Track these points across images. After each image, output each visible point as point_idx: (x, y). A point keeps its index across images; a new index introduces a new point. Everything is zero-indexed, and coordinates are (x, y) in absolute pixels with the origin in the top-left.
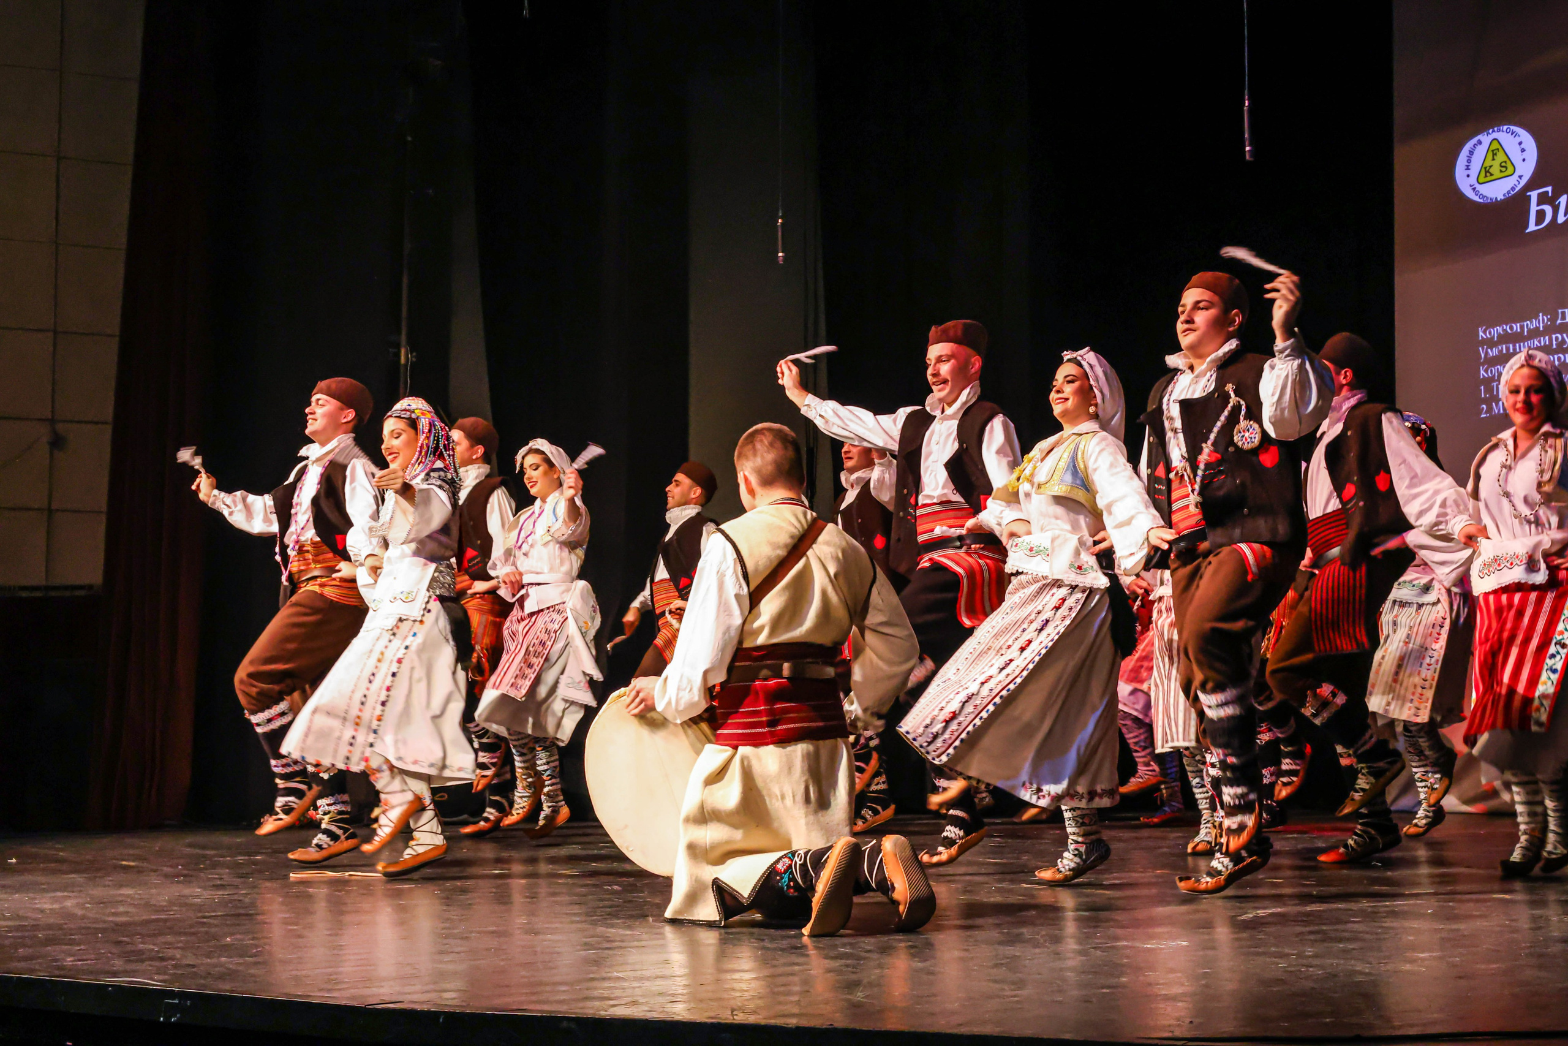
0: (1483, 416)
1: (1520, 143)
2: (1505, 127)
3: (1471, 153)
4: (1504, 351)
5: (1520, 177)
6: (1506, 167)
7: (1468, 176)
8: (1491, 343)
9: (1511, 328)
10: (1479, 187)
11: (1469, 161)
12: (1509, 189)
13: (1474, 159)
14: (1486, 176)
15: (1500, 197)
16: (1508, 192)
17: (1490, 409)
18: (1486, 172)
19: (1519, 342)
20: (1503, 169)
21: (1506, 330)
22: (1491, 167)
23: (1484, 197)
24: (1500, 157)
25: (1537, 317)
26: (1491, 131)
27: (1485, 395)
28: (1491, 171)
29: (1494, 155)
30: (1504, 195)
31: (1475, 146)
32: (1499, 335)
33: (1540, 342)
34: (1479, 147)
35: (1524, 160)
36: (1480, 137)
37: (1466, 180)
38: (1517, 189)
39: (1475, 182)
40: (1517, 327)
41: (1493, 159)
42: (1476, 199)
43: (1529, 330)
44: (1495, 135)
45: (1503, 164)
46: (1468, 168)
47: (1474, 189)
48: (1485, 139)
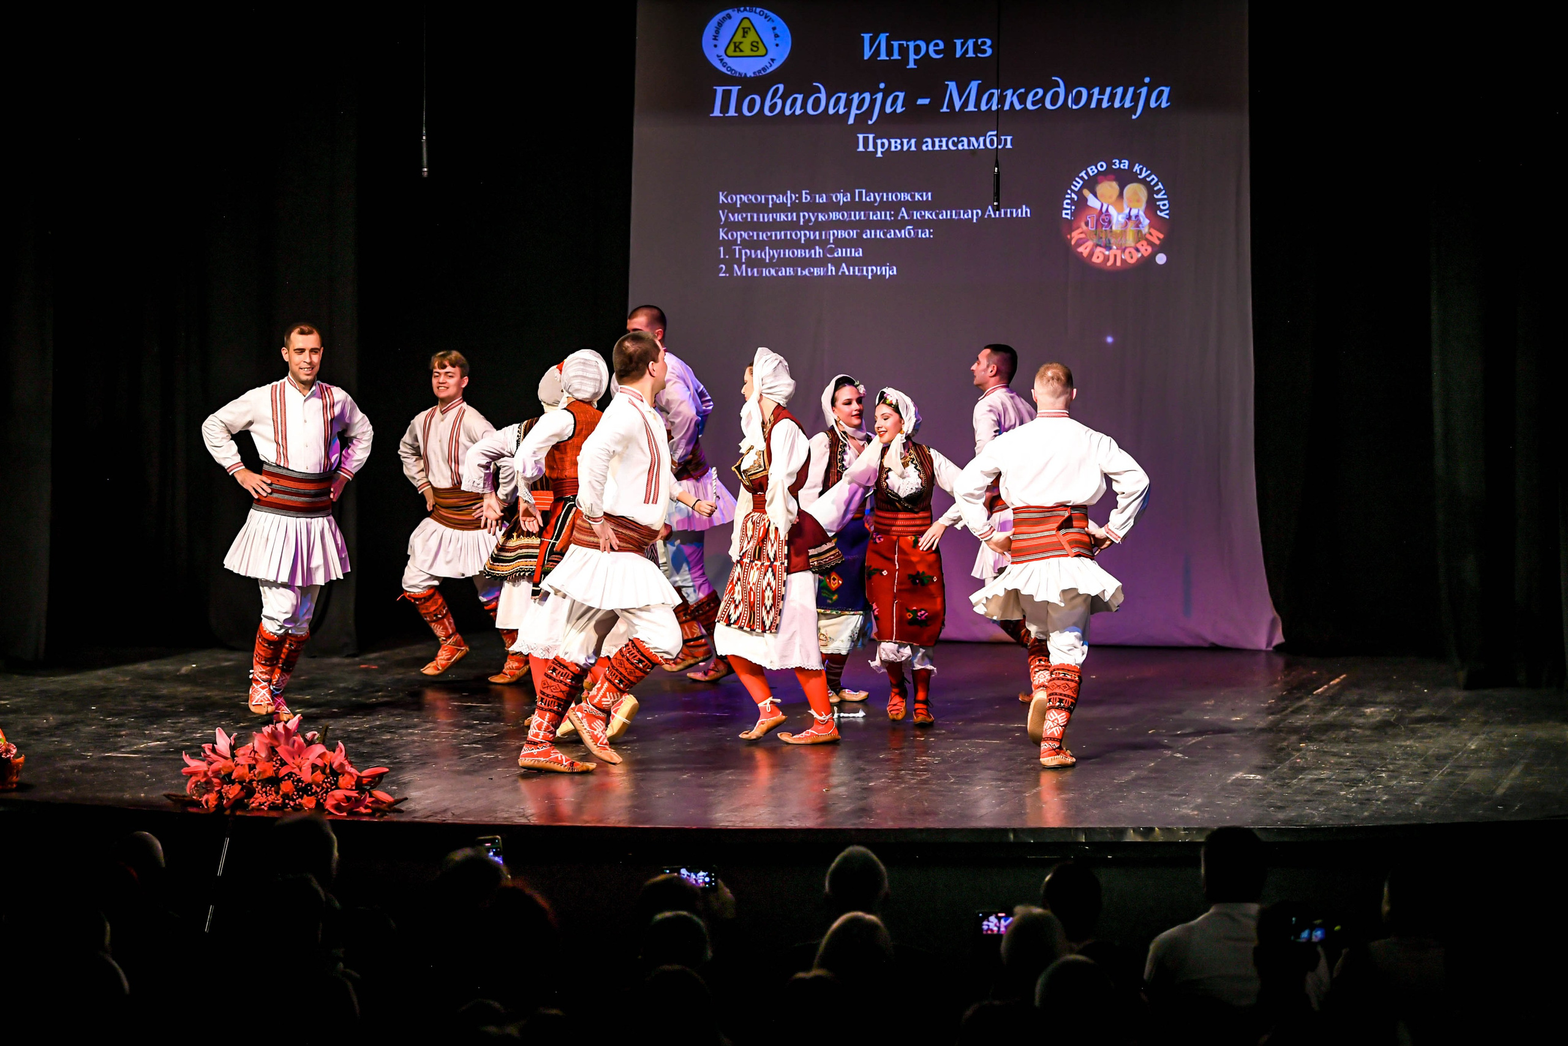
0: (721, 275)
1: (774, 29)
2: (758, 10)
3: (720, 25)
4: (749, 219)
5: (773, 60)
6: (758, 48)
7: (715, 46)
8: (732, 208)
9: (756, 199)
10: (726, 60)
11: (717, 32)
12: (760, 68)
13: (722, 31)
14: (735, 51)
15: (750, 74)
16: (759, 72)
17: (730, 270)
18: (736, 47)
19: (763, 213)
20: (755, 49)
21: (751, 200)
22: (741, 43)
23: (732, 70)
24: (752, 36)
25: (785, 194)
26: (742, 9)
27: (724, 255)
28: (741, 47)
29: (745, 32)
30: (754, 73)
31: (724, 18)
32: (743, 203)
33: (787, 216)
34: (728, 22)
35: (777, 45)
36: (730, 11)
37: (714, 50)
38: (768, 71)
39: (722, 53)
40: (762, 199)
41: (744, 36)
42: (724, 70)
43: (774, 204)
44: (746, 14)
45: (755, 44)
46: (715, 39)
47: (721, 60)
48: (737, 16)
